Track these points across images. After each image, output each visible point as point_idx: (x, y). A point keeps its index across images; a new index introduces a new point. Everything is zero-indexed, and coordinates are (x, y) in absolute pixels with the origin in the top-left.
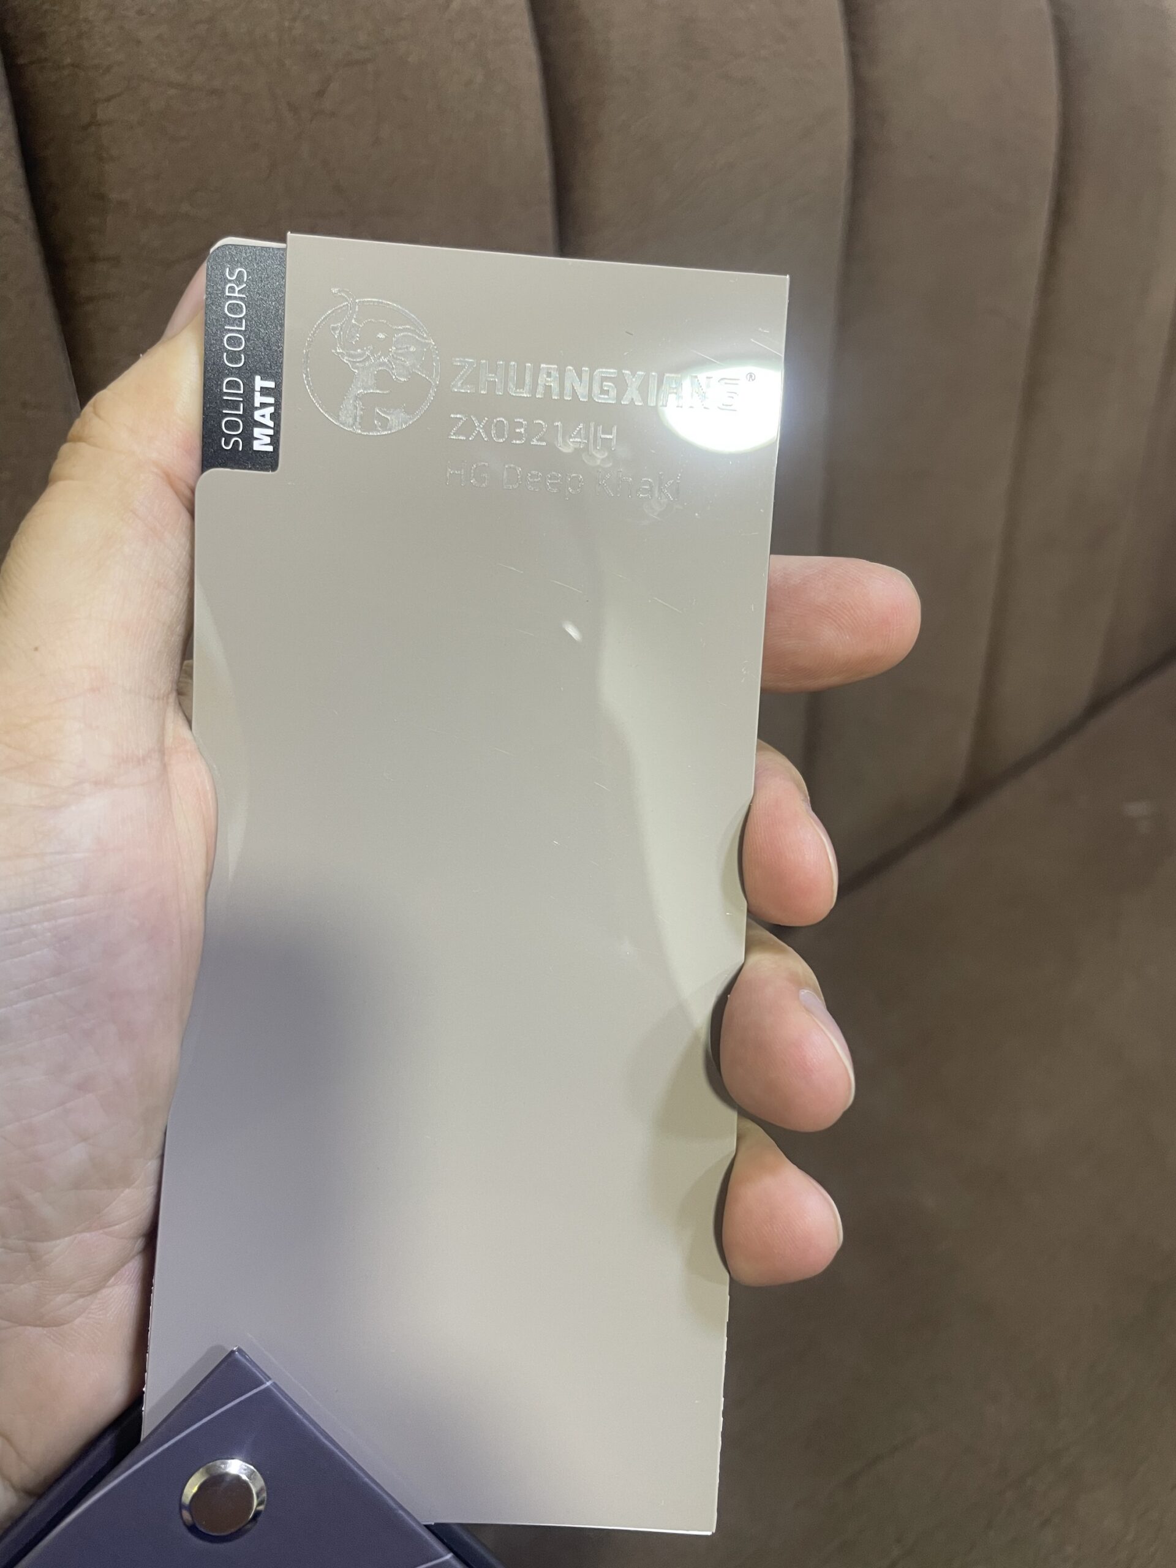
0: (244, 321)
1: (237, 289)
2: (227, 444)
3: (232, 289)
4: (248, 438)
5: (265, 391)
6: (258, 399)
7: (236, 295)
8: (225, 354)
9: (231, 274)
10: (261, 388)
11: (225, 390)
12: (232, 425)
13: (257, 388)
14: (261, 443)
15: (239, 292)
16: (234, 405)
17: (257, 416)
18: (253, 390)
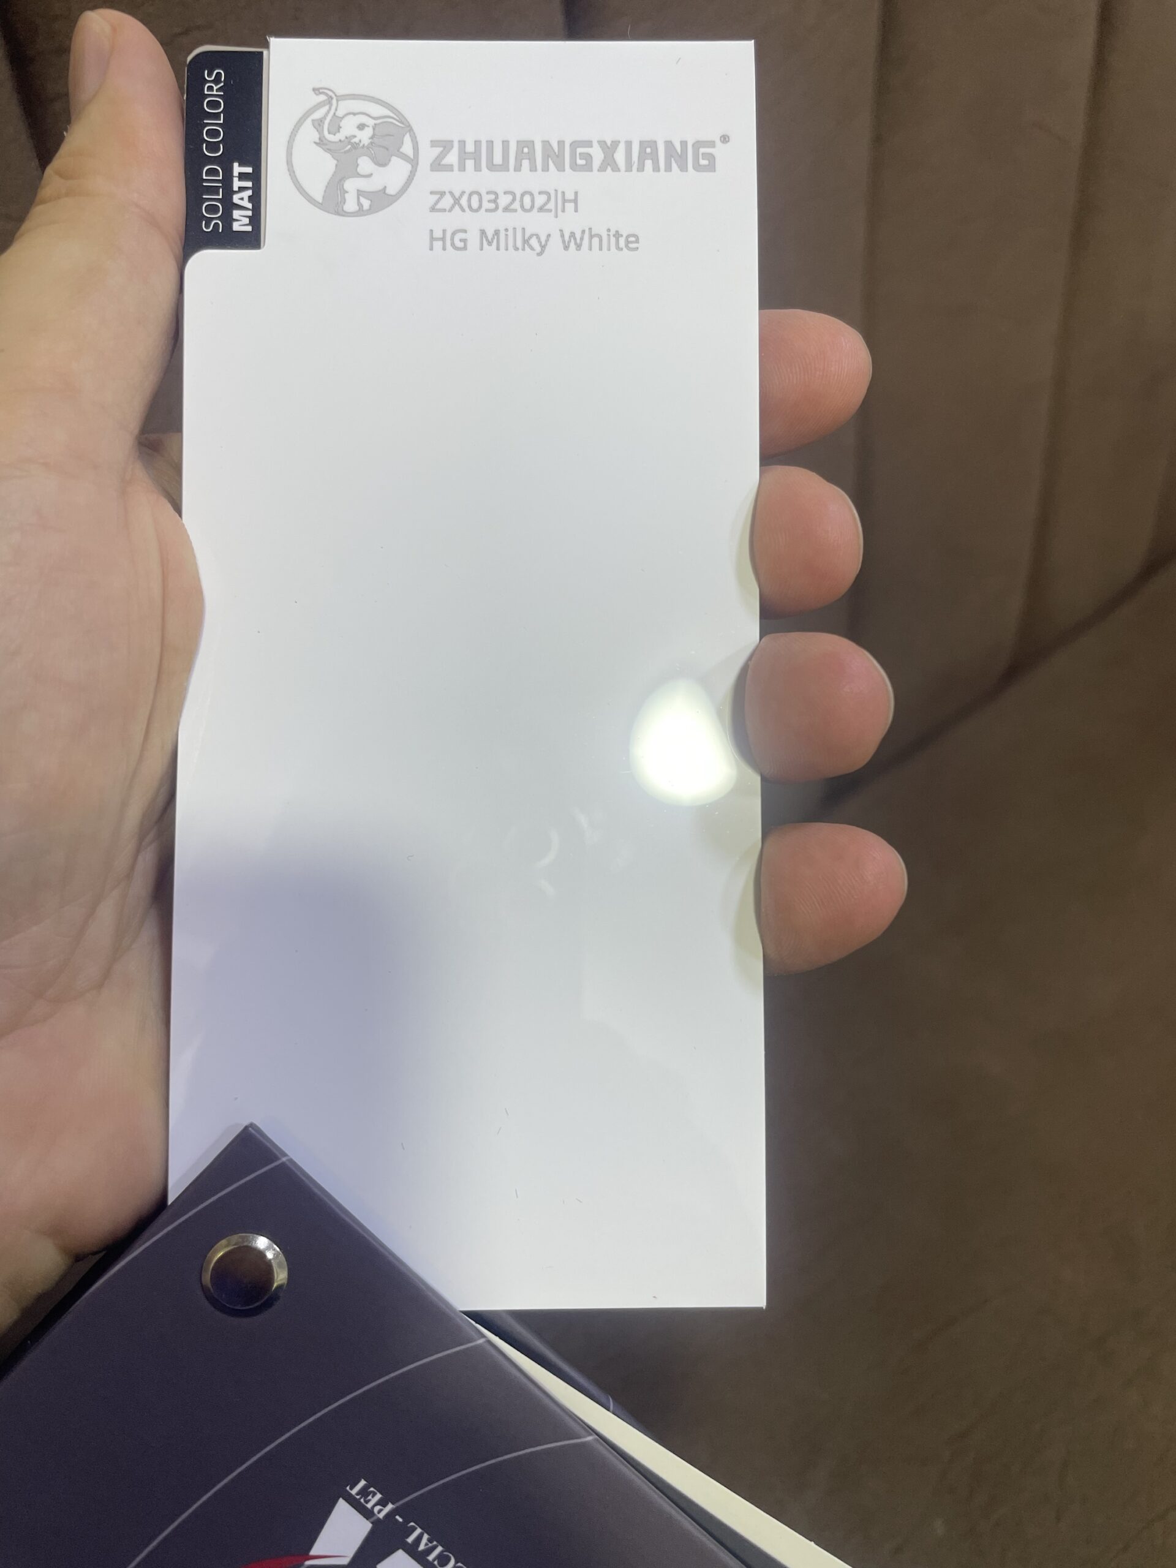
0: (222, 115)
1: (215, 88)
2: (207, 226)
3: (210, 88)
4: (228, 219)
5: (242, 176)
6: (237, 184)
7: (215, 93)
9: (210, 75)
10: (239, 173)
11: (204, 177)
12: (212, 209)
13: (236, 173)
14: (241, 223)
15: (217, 91)
17: (236, 199)
18: (231, 176)
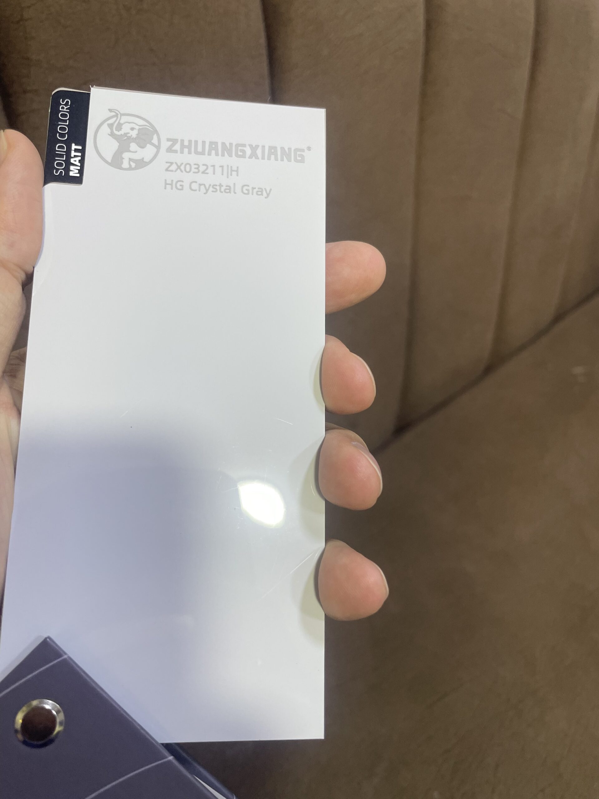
8: (58, 134)
16: (62, 156)
